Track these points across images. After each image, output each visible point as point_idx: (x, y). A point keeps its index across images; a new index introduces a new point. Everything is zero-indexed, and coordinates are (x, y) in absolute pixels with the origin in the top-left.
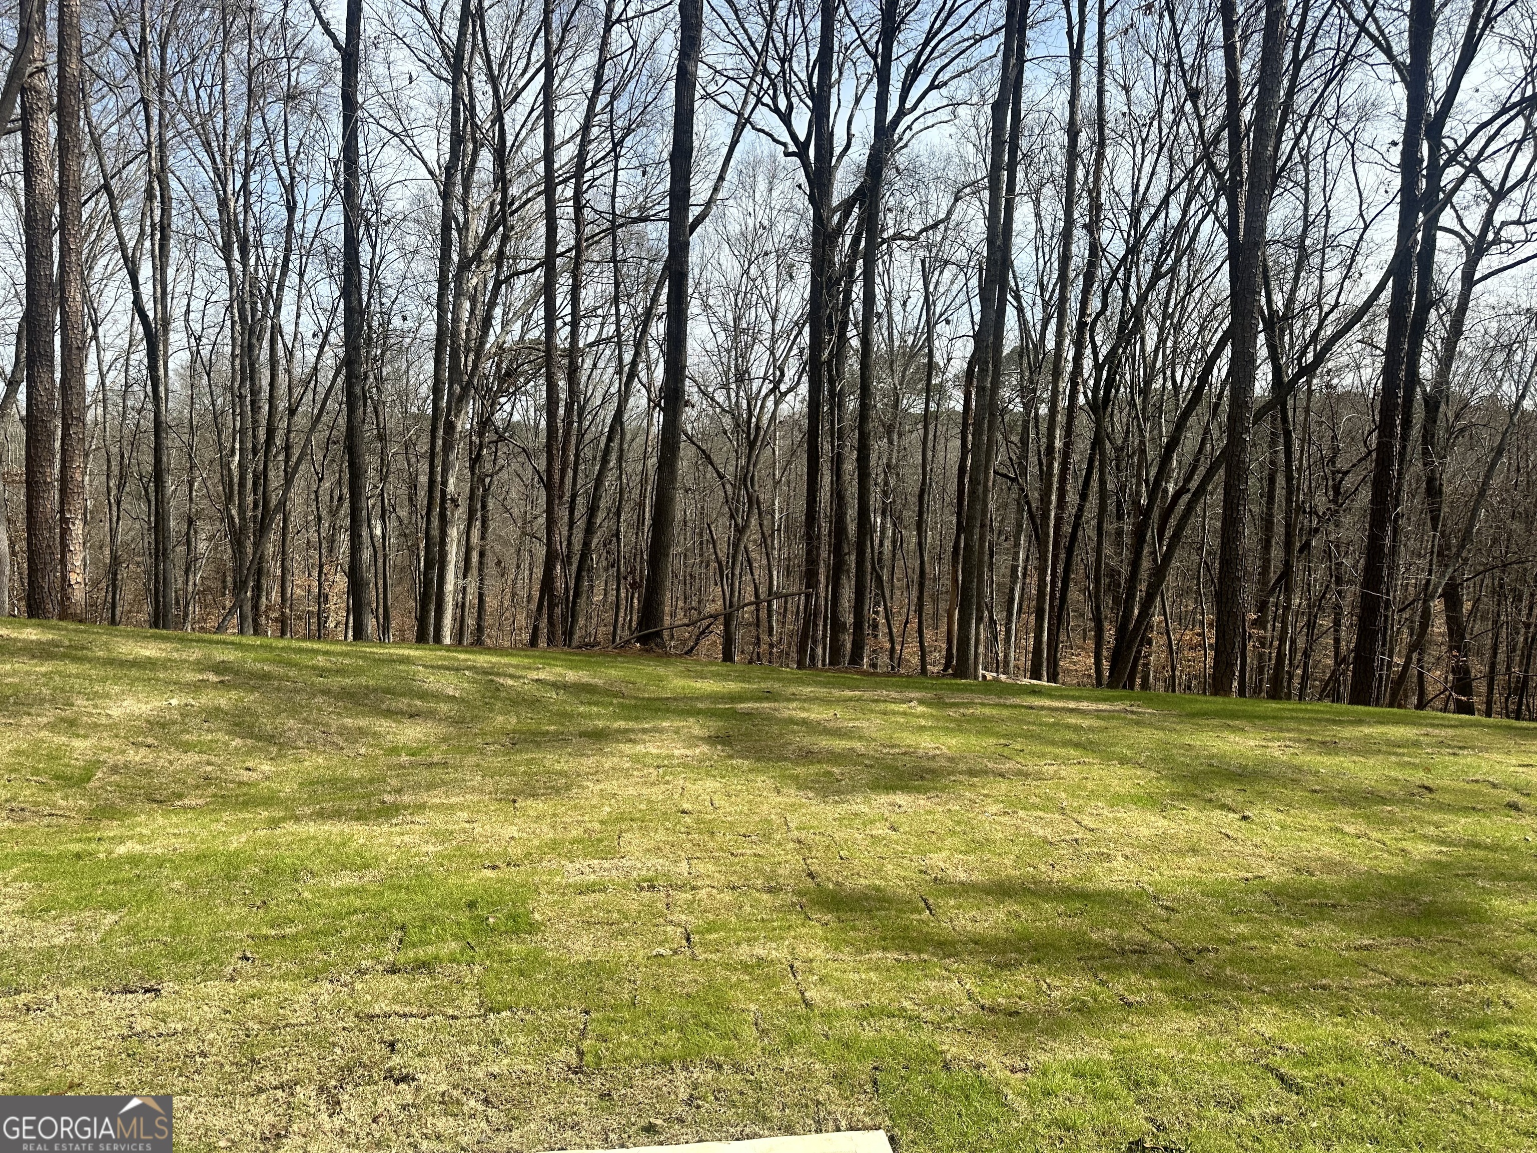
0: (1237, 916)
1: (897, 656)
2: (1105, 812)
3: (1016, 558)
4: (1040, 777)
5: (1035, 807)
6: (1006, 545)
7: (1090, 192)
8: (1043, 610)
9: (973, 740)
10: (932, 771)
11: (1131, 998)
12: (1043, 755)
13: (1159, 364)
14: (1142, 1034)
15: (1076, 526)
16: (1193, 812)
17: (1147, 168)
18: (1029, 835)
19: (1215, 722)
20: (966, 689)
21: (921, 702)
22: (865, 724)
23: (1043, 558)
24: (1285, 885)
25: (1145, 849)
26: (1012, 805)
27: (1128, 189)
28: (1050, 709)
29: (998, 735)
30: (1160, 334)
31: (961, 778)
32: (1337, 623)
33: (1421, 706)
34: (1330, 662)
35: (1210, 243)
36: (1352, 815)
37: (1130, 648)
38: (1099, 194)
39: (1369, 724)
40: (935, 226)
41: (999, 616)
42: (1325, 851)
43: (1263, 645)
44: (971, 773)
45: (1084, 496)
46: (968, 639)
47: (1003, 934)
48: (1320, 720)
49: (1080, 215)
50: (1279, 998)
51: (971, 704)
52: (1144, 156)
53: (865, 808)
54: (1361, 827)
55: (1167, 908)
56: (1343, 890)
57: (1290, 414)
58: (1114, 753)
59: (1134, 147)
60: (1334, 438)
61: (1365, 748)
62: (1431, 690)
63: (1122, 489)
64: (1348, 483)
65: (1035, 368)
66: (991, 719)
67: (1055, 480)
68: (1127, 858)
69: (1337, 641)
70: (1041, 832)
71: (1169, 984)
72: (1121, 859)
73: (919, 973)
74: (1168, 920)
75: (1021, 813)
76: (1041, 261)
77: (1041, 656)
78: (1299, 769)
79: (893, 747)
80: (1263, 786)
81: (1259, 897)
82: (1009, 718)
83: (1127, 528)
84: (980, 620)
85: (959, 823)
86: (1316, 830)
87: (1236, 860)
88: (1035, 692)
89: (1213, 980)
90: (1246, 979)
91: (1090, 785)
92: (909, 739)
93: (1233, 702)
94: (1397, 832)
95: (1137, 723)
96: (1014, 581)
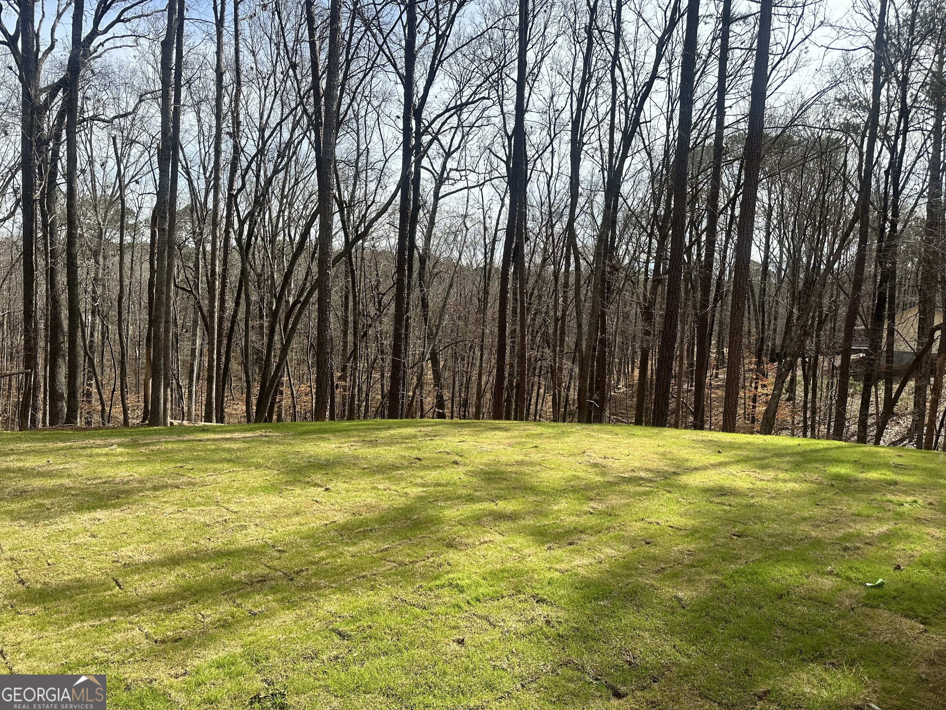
0: (319, 548)
1: (106, 415)
2: (245, 500)
3: (194, 343)
4: (203, 484)
5: (199, 504)
6: (187, 335)
7: (232, 113)
8: (212, 377)
9: (158, 466)
10: (127, 492)
11: (256, 611)
12: (206, 470)
13: (280, 225)
14: (262, 630)
15: (233, 322)
16: (298, 491)
17: (268, 105)
18: (195, 522)
19: (314, 436)
20: (156, 433)
21: (120, 445)
22: (74, 465)
23: (211, 343)
24: (346, 524)
25: (268, 518)
26: (183, 505)
27: (257, 115)
28: (214, 440)
29: (176, 461)
30: (281, 206)
31: (148, 493)
32: (382, 376)
33: (422, 417)
34: (380, 397)
35: (307, 157)
36: (383, 479)
37: (267, 397)
38: (238, 114)
39: (394, 429)
40: (125, 115)
41: (184, 382)
42: (369, 500)
43: (345, 390)
44: (155, 488)
45: (237, 304)
46: (159, 399)
47: (173, 590)
48: (369, 429)
49: (227, 126)
50: (341, 589)
51: (159, 442)
52: (266, 97)
53: (70, 526)
54: (387, 484)
55: (280, 551)
56: (376, 520)
57: (354, 259)
58: (252, 463)
59: (260, 90)
60: (377, 275)
61: (391, 442)
62: (427, 407)
63: (262, 299)
64: (385, 300)
65: (202, 220)
66: (172, 451)
67: (217, 293)
68: (257, 525)
69: (382, 385)
70: (202, 520)
71: (279, 596)
72: (253, 527)
73: (109, 631)
74: (280, 558)
75: (189, 510)
76: (203, 151)
77: (212, 407)
78: (357, 457)
79: (95, 479)
80: (339, 470)
81: (333, 533)
82: (185, 449)
83: (266, 324)
84: (166, 386)
85: (144, 523)
86: (364, 490)
87: (321, 514)
88: (204, 430)
89: (306, 588)
90: (323, 582)
91: (236, 484)
92: (108, 472)
93: (326, 424)
94: (403, 484)
95: (268, 442)
96: (193, 359)
